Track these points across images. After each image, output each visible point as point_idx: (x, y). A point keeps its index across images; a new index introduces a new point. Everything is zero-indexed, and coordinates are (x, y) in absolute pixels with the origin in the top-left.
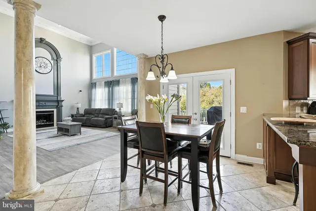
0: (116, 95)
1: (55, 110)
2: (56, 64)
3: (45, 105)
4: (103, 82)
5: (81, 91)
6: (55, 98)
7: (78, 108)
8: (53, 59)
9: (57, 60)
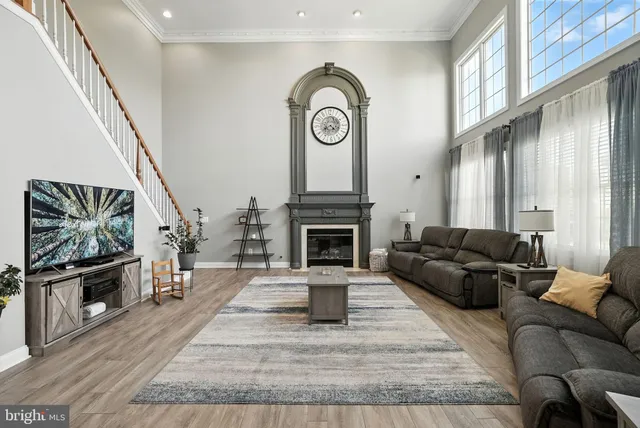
0: (527, 177)
1: (355, 228)
2: (357, 117)
3: (332, 215)
4: (481, 138)
5: (418, 177)
6: (355, 200)
7: (408, 226)
8: (351, 106)
9: (359, 107)
